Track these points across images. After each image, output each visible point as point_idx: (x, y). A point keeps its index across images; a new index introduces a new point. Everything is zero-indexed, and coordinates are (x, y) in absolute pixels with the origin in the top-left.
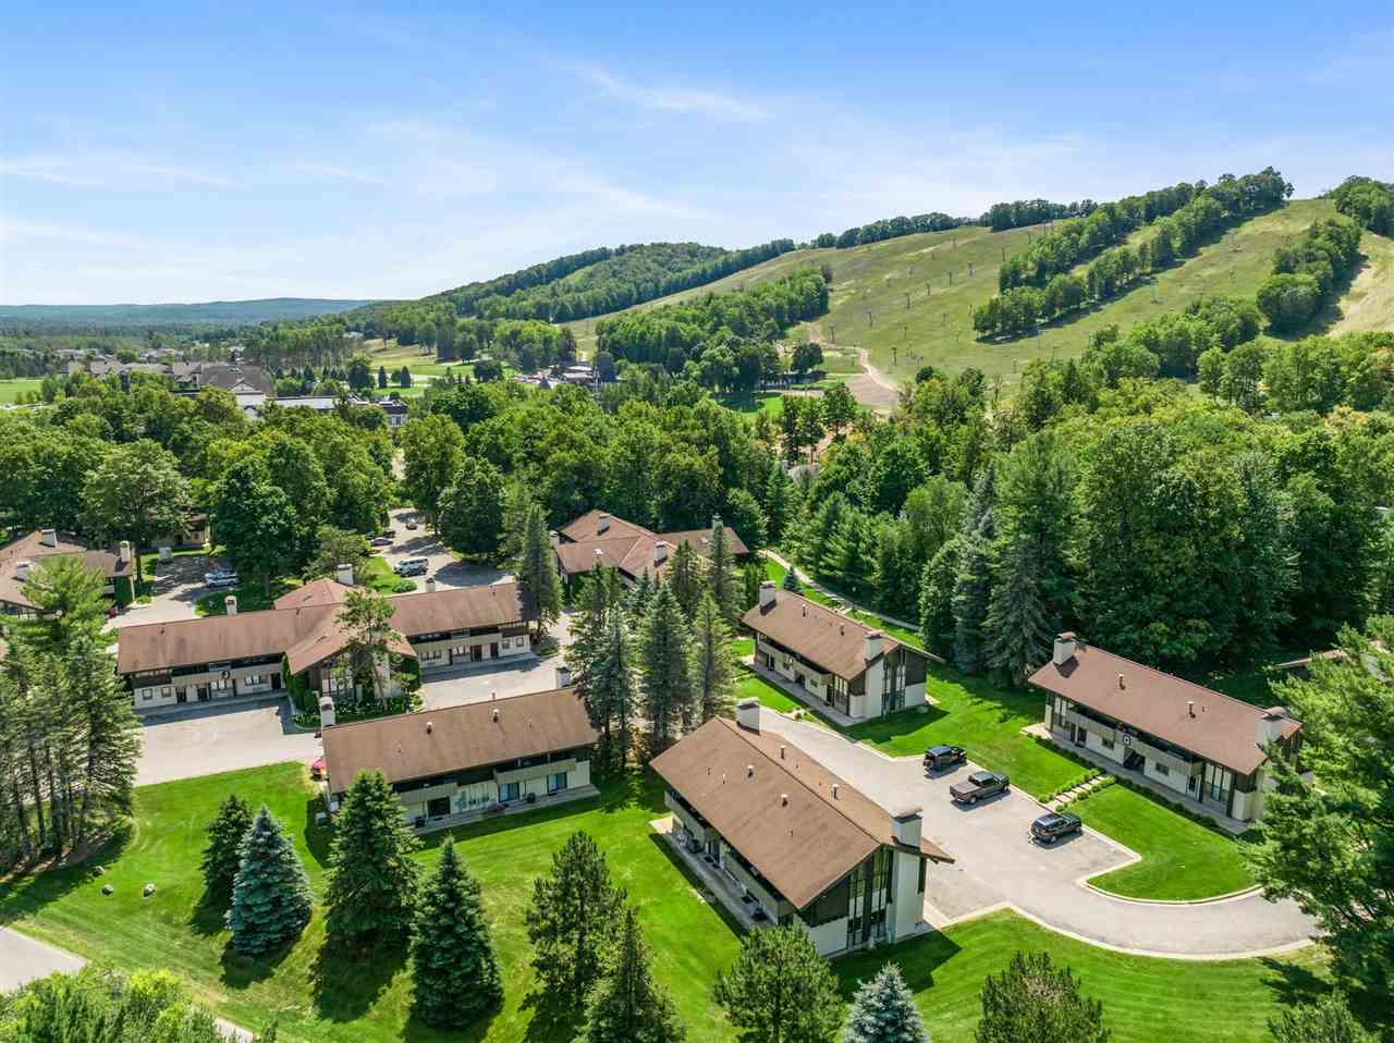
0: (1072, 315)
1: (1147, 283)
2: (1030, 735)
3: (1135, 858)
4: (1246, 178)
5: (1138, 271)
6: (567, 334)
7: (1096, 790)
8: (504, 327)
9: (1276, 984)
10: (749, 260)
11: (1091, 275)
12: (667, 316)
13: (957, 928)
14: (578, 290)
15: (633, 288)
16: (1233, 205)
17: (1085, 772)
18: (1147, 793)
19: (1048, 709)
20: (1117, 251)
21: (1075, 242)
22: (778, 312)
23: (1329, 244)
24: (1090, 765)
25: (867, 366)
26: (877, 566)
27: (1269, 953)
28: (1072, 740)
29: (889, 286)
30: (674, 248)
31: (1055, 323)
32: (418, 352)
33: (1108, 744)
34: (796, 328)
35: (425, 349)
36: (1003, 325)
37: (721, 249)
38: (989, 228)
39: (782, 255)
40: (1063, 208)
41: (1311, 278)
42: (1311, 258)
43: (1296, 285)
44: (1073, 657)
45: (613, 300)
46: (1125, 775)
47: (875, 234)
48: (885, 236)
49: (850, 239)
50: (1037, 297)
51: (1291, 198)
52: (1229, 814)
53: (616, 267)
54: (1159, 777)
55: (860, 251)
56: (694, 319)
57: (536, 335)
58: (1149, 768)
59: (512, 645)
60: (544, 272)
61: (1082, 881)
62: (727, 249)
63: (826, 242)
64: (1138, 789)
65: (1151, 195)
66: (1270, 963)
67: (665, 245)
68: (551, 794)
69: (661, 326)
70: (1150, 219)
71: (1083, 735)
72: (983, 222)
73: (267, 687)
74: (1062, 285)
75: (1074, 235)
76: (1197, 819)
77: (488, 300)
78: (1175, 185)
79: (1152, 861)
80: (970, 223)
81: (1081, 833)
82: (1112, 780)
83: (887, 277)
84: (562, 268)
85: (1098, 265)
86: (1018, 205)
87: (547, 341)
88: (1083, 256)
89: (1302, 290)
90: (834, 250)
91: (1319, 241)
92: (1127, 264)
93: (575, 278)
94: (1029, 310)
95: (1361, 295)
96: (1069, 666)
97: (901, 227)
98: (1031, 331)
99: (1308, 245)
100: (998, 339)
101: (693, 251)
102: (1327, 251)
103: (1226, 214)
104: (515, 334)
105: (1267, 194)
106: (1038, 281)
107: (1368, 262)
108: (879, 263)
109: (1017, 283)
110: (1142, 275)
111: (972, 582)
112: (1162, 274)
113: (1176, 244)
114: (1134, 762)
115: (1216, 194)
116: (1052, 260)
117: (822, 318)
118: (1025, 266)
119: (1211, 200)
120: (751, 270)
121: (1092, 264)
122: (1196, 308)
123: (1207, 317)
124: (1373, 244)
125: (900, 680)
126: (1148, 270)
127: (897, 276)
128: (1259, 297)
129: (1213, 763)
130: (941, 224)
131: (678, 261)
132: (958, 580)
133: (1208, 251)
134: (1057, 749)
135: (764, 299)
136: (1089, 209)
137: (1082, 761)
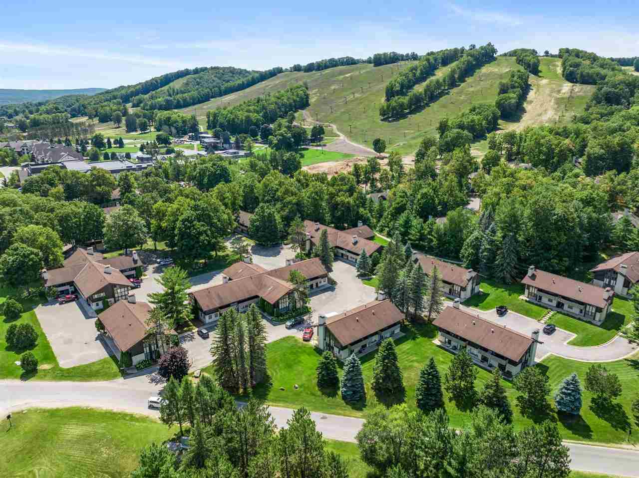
0: (419, 109)
1: (447, 94)
3: (576, 336)
4: (482, 48)
5: (443, 88)
6: (193, 115)
7: (553, 315)
9: (631, 365)
11: (425, 90)
13: (543, 361)
14: (183, 92)
15: (209, 90)
16: (476, 59)
17: (546, 311)
18: (568, 315)
19: (526, 291)
20: (434, 78)
21: (414, 75)
22: (290, 106)
23: (519, 80)
24: (547, 308)
25: (338, 133)
27: (625, 357)
28: (536, 300)
29: (334, 92)
30: (224, 69)
31: (412, 112)
32: (114, 126)
33: (550, 300)
35: (117, 125)
36: (392, 114)
37: (245, 70)
38: (373, 65)
39: (279, 75)
40: (402, 56)
41: (515, 96)
42: (513, 87)
43: (510, 99)
44: (533, 274)
45: (202, 98)
46: (559, 310)
47: (322, 66)
48: (326, 67)
49: (310, 68)
50: (405, 101)
51: (497, 55)
52: (594, 319)
53: (198, 80)
55: (316, 74)
56: (255, 111)
58: (566, 307)
59: (322, 281)
60: (159, 81)
61: (565, 343)
62: (248, 70)
63: (297, 68)
64: (564, 314)
66: (626, 359)
67: (217, 68)
69: (241, 115)
70: (444, 64)
71: (540, 298)
72: (369, 61)
74: (415, 95)
75: (414, 71)
76: (586, 322)
77: (137, 97)
78: (453, 48)
79: (581, 336)
80: (364, 62)
81: (556, 330)
82: (556, 312)
83: (333, 88)
84: (167, 79)
85: (427, 85)
86: (385, 54)
87: (184, 122)
88: (419, 80)
89: (513, 101)
90: (302, 73)
91: (515, 78)
92: (438, 85)
93: (177, 84)
94: (402, 106)
95: (531, 102)
96: (533, 277)
97: (333, 63)
98: (404, 116)
99: (512, 81)
100: (390, 119)
101: (232, 71)
102: (519, 83)
103: (474, 63)
104: (168, 119)
105: (487, 56)
106: (401, 93)
107: (531, 88)
108: (327, 82)
109: (393, 95)
110: (444, 90)
111: (489, 248)
112: (453, 90)
113: (456, 76)
114: (560, 305)
115: (469, 53)
116: (406, 83)
117: (308, 108)
118: (395, 85)
119: (469, 57)
121: (424, 84)
122: (474, 110)
123: (480, 113)
124: (532, 79)
125: (475, 284)
126: (446, 88)
127: (337, 87)
128: (497, 103)
129: (590, 305)
130: (350, 62)
131: (227, 77)
132: (483, 247)
133: (469, 80)
134: (533, 303)
135: (283, 100)
136: (414, 57)
137: (543, 307)
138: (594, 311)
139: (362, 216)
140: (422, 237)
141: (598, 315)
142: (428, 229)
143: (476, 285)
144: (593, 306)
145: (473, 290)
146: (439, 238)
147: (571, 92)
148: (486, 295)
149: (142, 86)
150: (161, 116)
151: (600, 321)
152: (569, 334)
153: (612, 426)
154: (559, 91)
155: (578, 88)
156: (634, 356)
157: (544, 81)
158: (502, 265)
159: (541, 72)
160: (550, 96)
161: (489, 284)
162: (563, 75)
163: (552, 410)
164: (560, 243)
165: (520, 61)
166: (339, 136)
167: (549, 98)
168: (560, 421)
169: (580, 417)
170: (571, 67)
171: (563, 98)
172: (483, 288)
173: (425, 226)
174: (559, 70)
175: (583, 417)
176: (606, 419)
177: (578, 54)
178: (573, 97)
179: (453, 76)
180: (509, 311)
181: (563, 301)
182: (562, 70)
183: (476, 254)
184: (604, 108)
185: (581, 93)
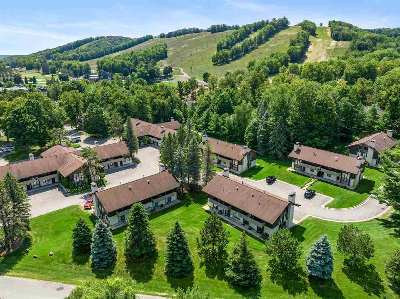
0: (238, 58)
1: (257, 48)
2: (290, 171)
3: (333, 199)
4: (279, 19)
5: (254, 45)
6: (87, 65)
7: (314, 183)
8: (65, 63)
9: (381, 224)
10: (140, 41)
11: (242, 46)
12: (120, 58)
13: (302, 223)
14: (86, 51)
15: (104, 50)
16: (276, 27)
17: (308, 179)
18: (327, 182)
19: (293, 163)
20: (248, 39)
21: (236, 37)
22: (154, 57)
23: (302, 38)
24: (309, 177)
25: (183, 73)
26: (226, 129)
27: (376, 217)
28: (301, 171)
29: (184, 49)
30: (115, 37)
31: (233, 60)
32: (35, 72)
33: (312, 170)
34: (159, 62)
35: (37, 71)
36: (220, 61)
37: (130, 38)
38: (210, 33)
39: (150, 40)
40: (230, 27)
41: (300, 47)
42: (299, 42)
43: (297, 49)
44: (299, 149)
45: (98, 54)
46: (320, 178)
47: (178, 34)
48: (180, 34)
49: (170, 35)
50: (229, 52)
51: (290, 25)
52: (349, 185)
53: (97, 44)
54: (328, 178)
55: (174, 39)
56: (129, 59)
57: (77, 65)
58: (325, 176)
59: (127, 161)
60: (72, 45)
61: (323, 206)
62: (131, 38)
63: (162, 36)
64: (324, 181)
65: (255, 23)
66: (378, 219)
67: (111, 37)
68: (167, 203)
69: (119, 62)
70: (255, 30)
71: (304, 169)
72: (208, 31)
73: (51, 182)
74: (235, 49)
75: (236, 35)
76: (342, 187)
77: (55, 54)
78: (261, 21)
79: (337, 199)
80: (204, 31)
81: (316, 195)
82: (317, 180)
83: (183, 46)
84: (78, 44)
85: (244, 43)
86: (218, 26)
87: (81, 67)
88: (239, 41)
89: (298, 50)
90: (165, 39)
91: (300, 37)
92: (251, 43)
93: (84, 47)
94: (226, 55)
95: (311, 52)
96: (298, 151)
97: (185, 32)
98: (228, 62)
99: (298, 38)
100: (219, 64)
101: (121, 39)
102: (302, 40)
103: (275, 29)
104: (70, 65)
105: (283, 25)
106: (227, 48)
107: (311, 43)
108: (180, 43)
109: (222, 49)
111: (264, 131)
112: (260, 46)
113: (263, 37)
114: (320, 174)
115: (272, 24)
116: (230, 42)
117: (166, 59)
118: (223, 43)
119: (271, 25)
120: (141, 45)
121: (242, 43)
122: (273, 55)
123: (276, 58)
124: (311, 38)
125: (250, 159)
126: (256, 45)
127: (186, 46)
128: (288, 52)
129: (345, 172)
130: (197, 31)
131: (117, 42)
132: (259, 131)
133: (271, 39)
134: (298, 173)
135: (149, 53)
136: (237, 27)
137: (306, 176)
138: (348, 178)
139: (175, 114)
140: (218, 128)
141: (352, 180)
142: (222, 122)
143: (252, 160)
144: (348, 173)
145: (249, 164)
146: (230, 128)
147: (336, 46)
148: (260, 168)
149: (61, 48)
150: (66, 63)
151: (353, 186)
152: (327, 198)
153: (365, 290)
154: (329, 46)
155: (340, 43)
156: (384, 215)
157: (319, 40)
158: (274, 144)
159: (317, 35)
160: (323, 48)
161: (264, 160)
162: (331, 36)
163: (304, 274)
164: (321, 124)
165: (303, 28)
166: (184, 74)
167: (322, 50)
168: (311, 286)
169: (331, 280)
170: (336, 31)
171: (331, 49)
172: (258, 163)
173: (220, 119)
174: (329, 34)
175: (335, 281)
176: (359, 283)
177: (340, 23)
178: (337, 49)
179: (261, 38)
180: (277, 180)
181: (322, 170)
182: (331, 33)
183: (255, 137)
184: (357, 52)
185: (343, 46)
